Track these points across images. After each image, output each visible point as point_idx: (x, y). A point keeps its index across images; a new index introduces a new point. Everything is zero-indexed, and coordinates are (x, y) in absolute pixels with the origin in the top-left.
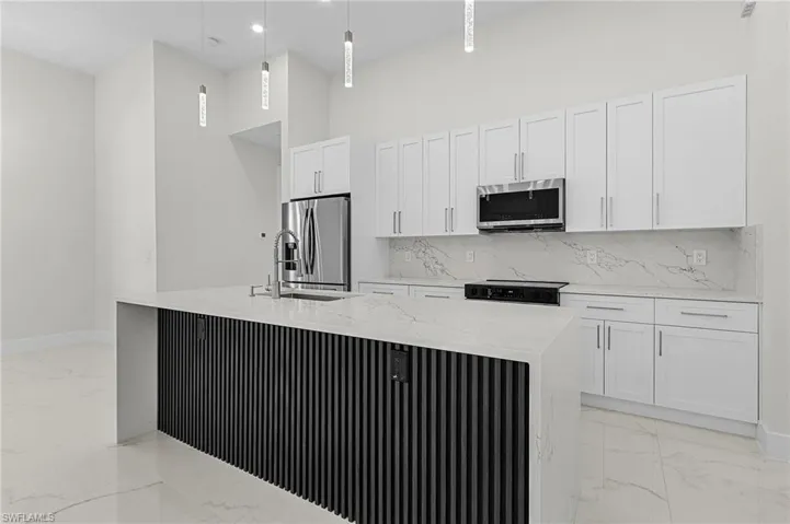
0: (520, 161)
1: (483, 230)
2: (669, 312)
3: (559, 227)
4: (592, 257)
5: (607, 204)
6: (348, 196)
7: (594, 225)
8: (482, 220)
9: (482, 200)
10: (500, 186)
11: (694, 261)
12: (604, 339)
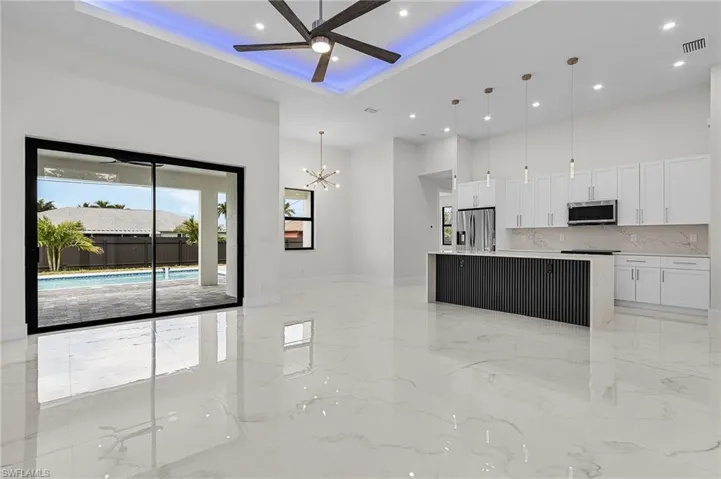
0: (592, 190)
1: (570, 225)
2: (668, 262)
3: (615, 223)
4: (634, 238)
5: (639, 212)
6: (494, 208)
7: (633, 222)
8: (570, 219)
9: (570, 210)
10: (580, 203)
11: (691, 240)
12: (636, 275)
